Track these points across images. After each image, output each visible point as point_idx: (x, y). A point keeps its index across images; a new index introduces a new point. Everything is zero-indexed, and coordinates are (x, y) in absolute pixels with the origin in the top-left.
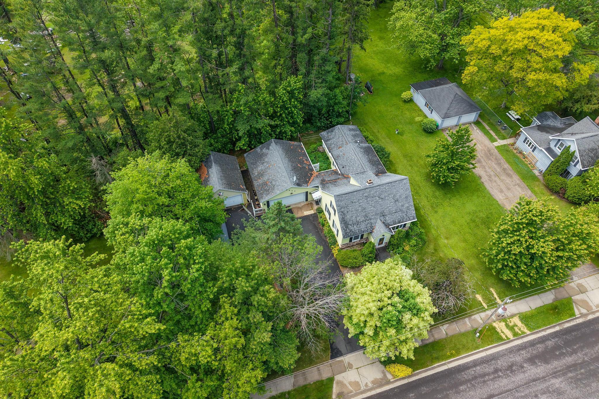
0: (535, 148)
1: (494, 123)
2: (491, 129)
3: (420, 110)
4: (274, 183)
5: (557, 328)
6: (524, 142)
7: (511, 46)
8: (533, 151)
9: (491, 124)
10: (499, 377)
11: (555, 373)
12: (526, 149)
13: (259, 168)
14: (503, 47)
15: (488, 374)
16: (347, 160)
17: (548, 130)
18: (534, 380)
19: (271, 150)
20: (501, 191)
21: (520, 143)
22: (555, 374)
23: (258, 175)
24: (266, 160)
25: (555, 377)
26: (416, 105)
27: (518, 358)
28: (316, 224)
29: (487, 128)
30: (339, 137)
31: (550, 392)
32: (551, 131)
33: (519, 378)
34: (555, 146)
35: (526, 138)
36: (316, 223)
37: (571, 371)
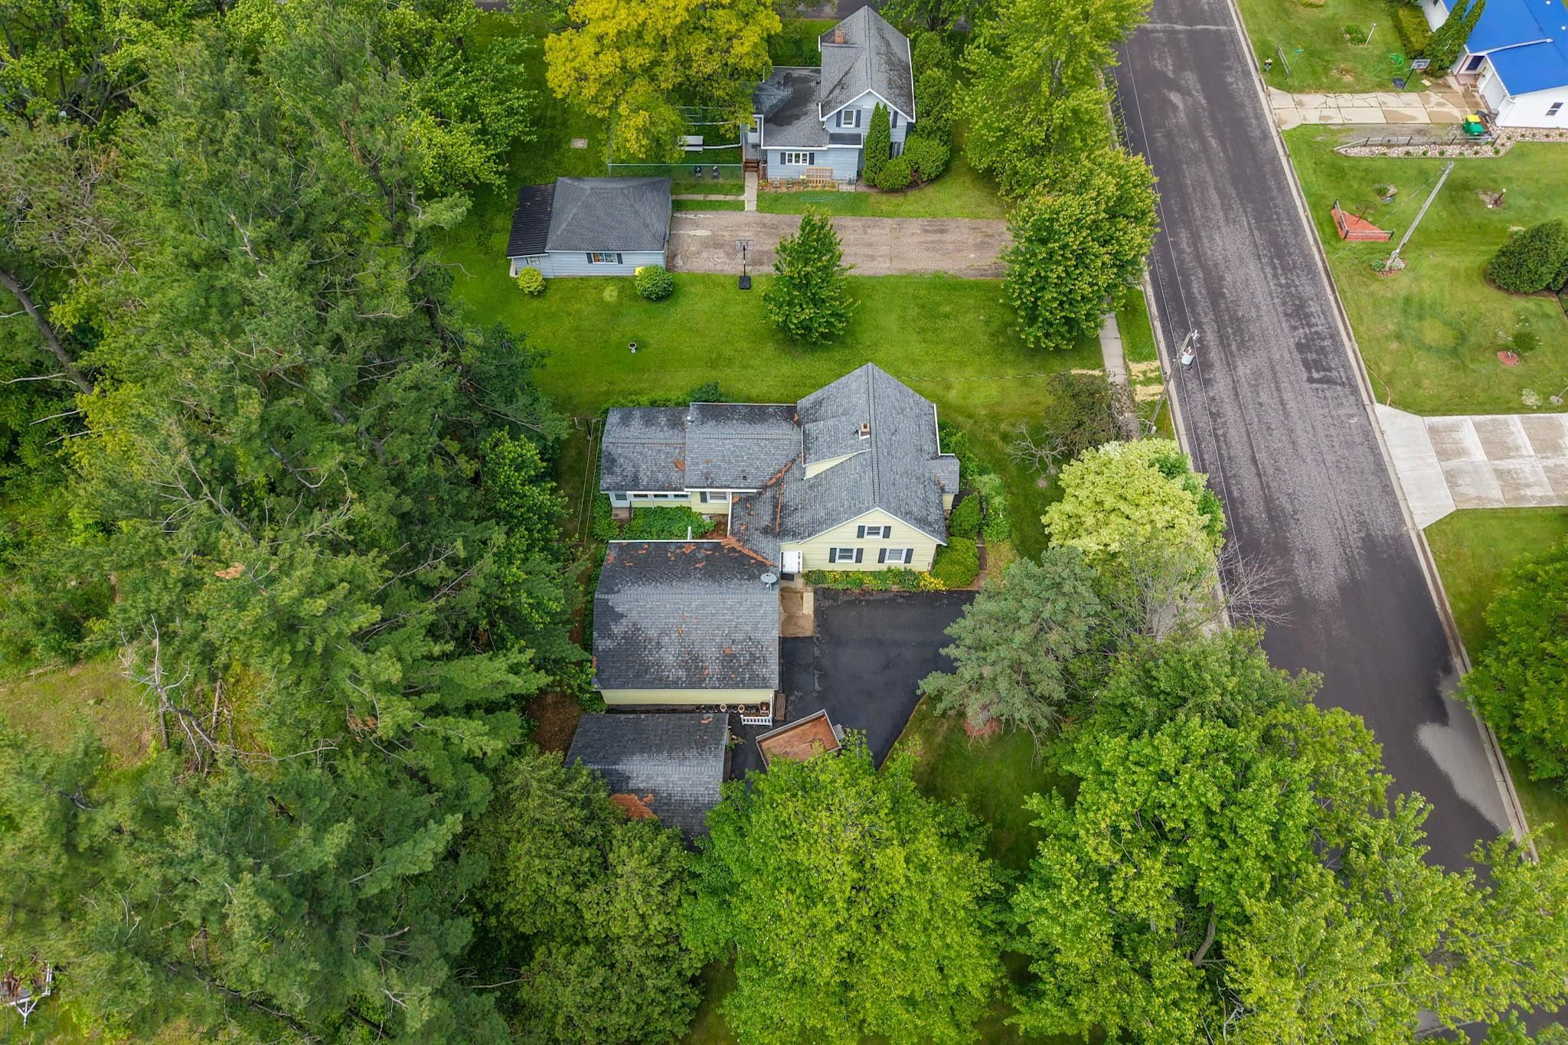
0: (812, 155)
1: (692, 181)
2: (707, 194)
3: (582, 278)
4: (740, 636)
5: (1157, 324)
6: (783, 162)
7: (664, 27)
8: (812, 162)
9: (692, 188)
10: (1224, 435)
11: (1228, 364)
12: (798, 170)
13: (670, 659)
14: (649, 38)
15: (1219, 448)
16: (730, 462)
17: (789, 113)
18: (1237, 395)
19: (630, 610)
20: (872, 258)
21: (776, 171)
22: (1231, 366)
23: (688, 670)
24: (653, 633)
25: (1235, 368)
26: (561, 279)
27: (1200, 398)
28: (846, 598)
29: (700, 197)
30: (641, 454)
31: (1257, 386)
32: (796, 111)
33: (1229, 410)
34: (838, 125)
35: (783, 155)
36: (842, 598)
37: (1229, 345)
